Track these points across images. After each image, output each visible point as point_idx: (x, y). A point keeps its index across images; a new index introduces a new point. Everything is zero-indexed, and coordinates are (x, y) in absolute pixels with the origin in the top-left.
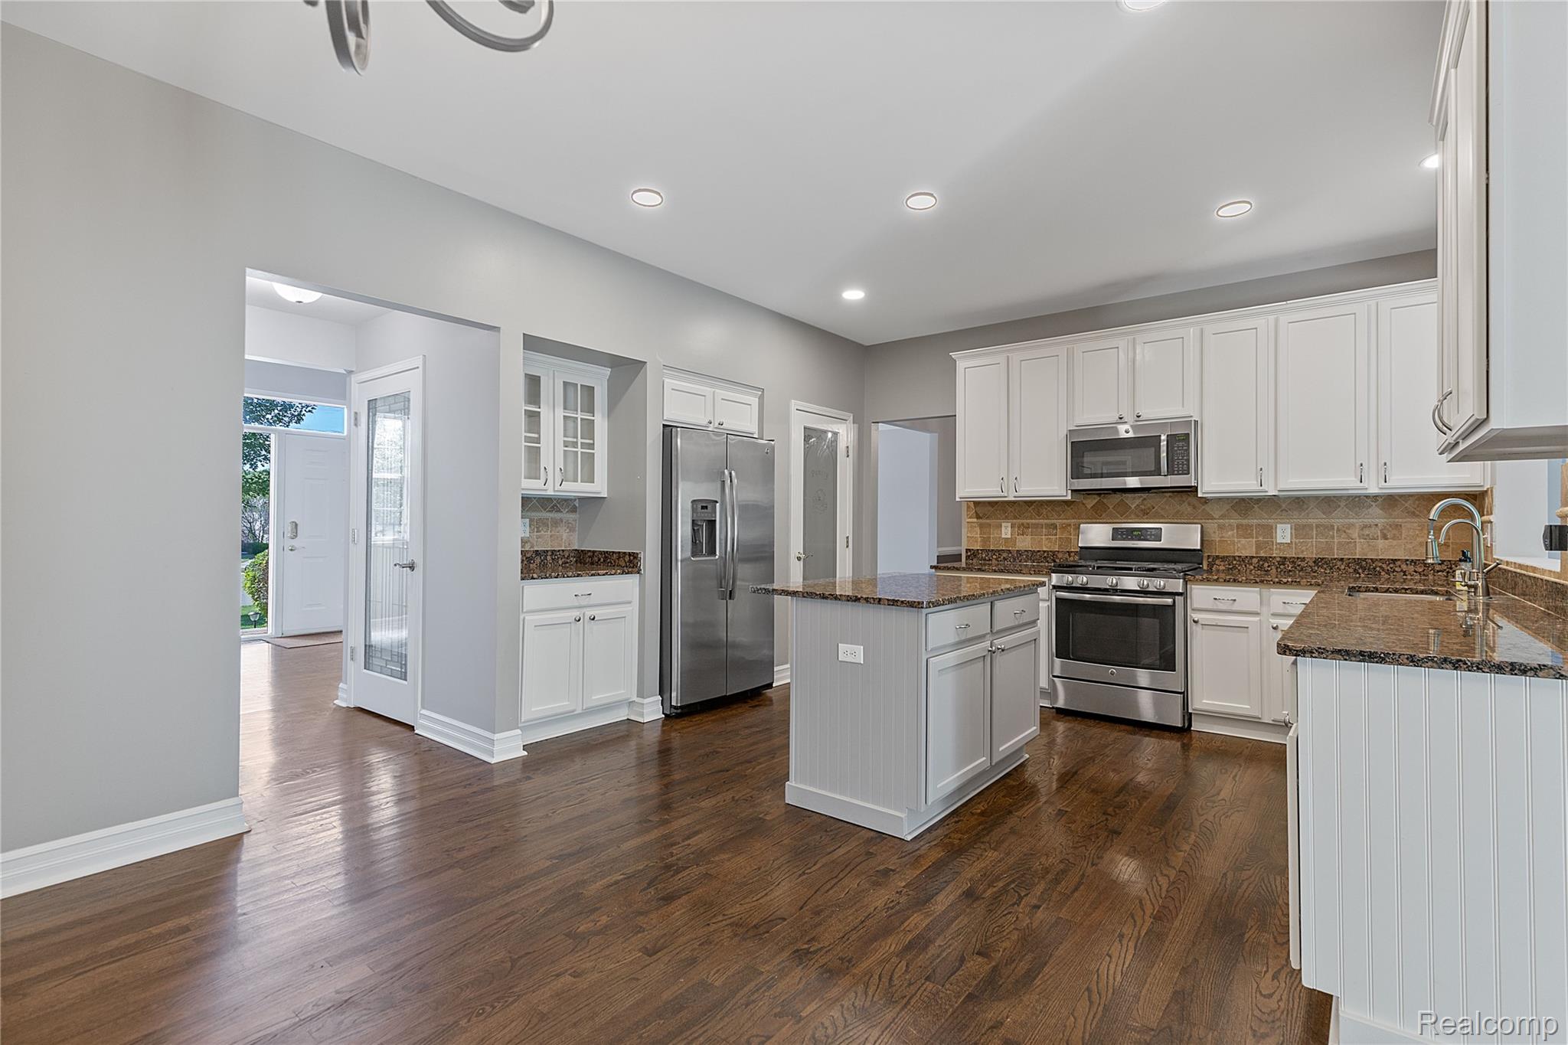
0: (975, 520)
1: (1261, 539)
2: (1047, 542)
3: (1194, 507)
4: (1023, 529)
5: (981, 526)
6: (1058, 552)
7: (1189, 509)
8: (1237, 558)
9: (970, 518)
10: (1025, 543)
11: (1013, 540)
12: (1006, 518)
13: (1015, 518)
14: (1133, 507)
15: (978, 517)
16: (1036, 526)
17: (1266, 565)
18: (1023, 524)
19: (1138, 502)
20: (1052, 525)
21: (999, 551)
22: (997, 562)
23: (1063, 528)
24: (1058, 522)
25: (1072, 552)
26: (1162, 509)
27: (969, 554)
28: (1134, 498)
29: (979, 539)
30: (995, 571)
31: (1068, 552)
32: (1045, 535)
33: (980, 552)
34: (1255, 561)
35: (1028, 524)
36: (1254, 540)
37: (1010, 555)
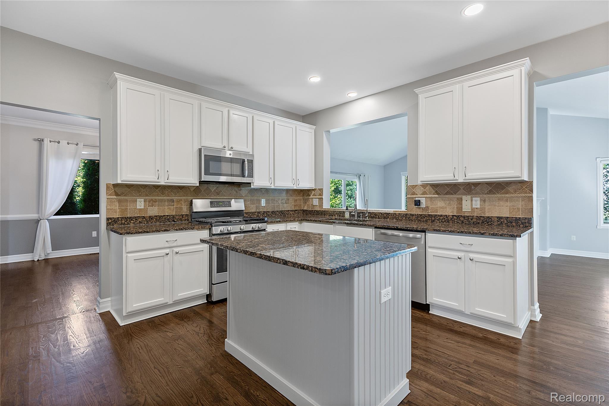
0: (115, 197)
1: (257, 205)
2: (168, 210)
3: (237, 192)
4: (152, 203)
5: (120, 201)
6: (176, 215)
7: (235, 193)
8: (251, 213)
9: (109, 195)
10: (153, 211)
11: (145, 210)
12: (140, 195)
13: (147, 195)
14: (213, 191)
15: (117, 194)
16: (161, 201)
17: (259, 215)
18: (152, 200)
19: (215, 188)
20: (171, 200)
21: (136, 217)
22: (134, 225)
23: (178, 201)
24: (175, 198)
25: (184, 215)
26: (225, 192)
27: (110, 221)
28: (213, 187)
29: (118, 210)
30: (177, 230)
31: (182, 215)
32: (167, 206)
33: (120, 219)
34: (256, 213)
35: (156, 200)
36: (255, 205)
37: (144, 220)
